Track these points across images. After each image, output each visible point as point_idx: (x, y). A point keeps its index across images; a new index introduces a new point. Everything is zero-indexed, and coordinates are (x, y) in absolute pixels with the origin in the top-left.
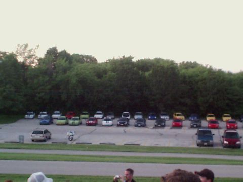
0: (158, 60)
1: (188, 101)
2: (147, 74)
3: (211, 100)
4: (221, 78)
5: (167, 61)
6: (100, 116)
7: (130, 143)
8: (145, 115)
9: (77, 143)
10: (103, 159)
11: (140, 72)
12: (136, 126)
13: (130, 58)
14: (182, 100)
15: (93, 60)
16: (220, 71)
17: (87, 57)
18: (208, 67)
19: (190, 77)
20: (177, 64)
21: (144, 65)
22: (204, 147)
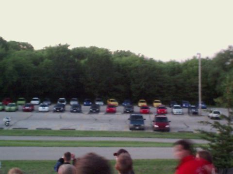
0: (93, 49)
1: (121, 88)
2: (82, 62)
3: (143, 87)
4: (152, 66)
5: (102, 50)
6: (36, 102)
7: (66, 128)
8: (81, 101)
9: (14, 129)
10: (39, 144)
11: (76, 60)
12: (72, 112)
13: (66, 46)
14: (116, 87)
15: (29, 47)
16: (152, 60)
17: (24, 44)
18: (141, 55)
19: (124, 65)
20: (111, 52)
21: (80, 53)
22: (136, 131)
